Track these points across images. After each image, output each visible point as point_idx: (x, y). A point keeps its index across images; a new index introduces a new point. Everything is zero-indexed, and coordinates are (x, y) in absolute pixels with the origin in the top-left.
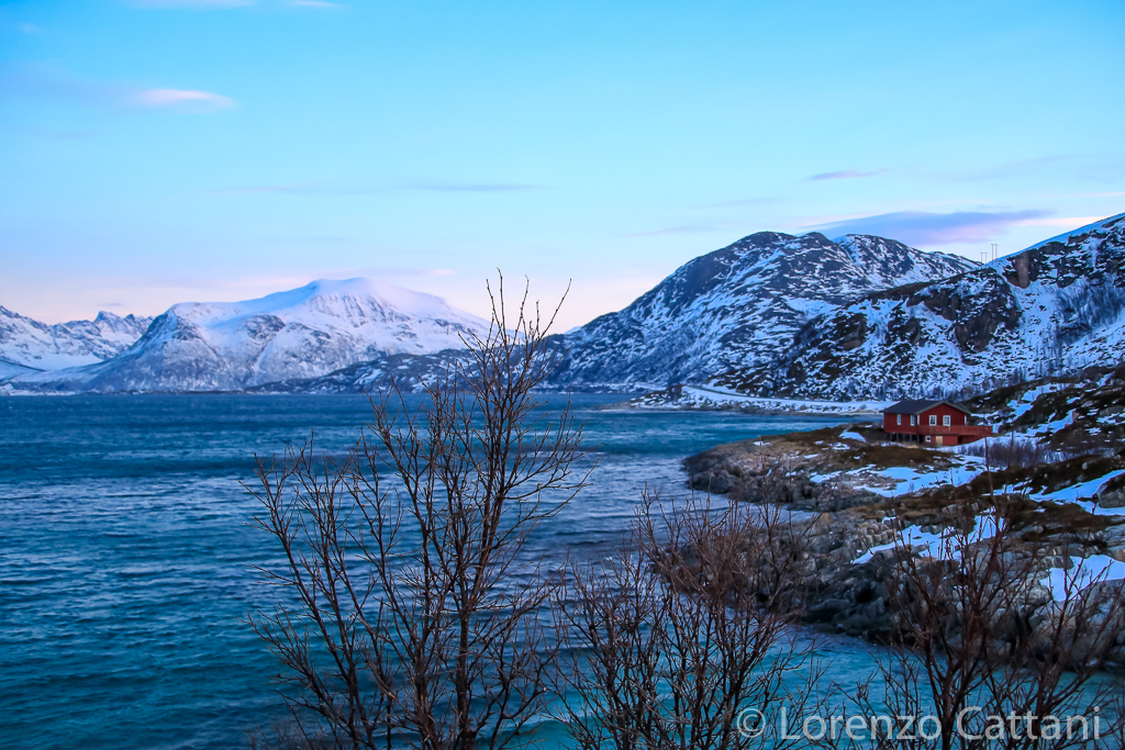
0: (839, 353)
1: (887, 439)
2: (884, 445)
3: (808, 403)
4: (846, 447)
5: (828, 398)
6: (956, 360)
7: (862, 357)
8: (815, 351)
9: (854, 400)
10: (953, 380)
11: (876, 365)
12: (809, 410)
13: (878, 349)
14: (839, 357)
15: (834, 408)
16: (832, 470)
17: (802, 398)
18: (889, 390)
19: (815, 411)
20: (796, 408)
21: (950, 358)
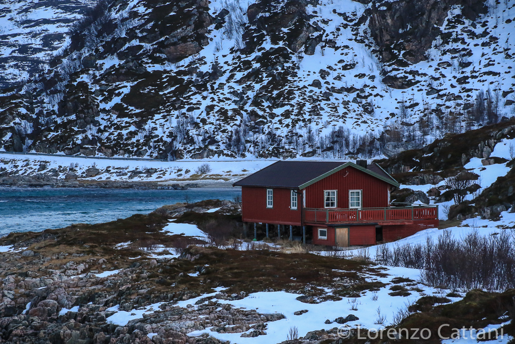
0: (158, 67)
1: (249, 237)
2: (243, 247)
3: (102, 164)
4: (174, 254)
5: (139, 153)
6: (372, 78)
7: (201, 75)
8: (111, 62)
9: (187, 156)
10: (366, 117)
11: (226, 90)
12: (104, 177)
13: (229, 58)
14: (158, 74)
15: (149, 172)
16: (147, 299)
17: (89, 154)
18: (251, 136)
19: (114, 178)
20: (79, 173)
21: (361, 76)
